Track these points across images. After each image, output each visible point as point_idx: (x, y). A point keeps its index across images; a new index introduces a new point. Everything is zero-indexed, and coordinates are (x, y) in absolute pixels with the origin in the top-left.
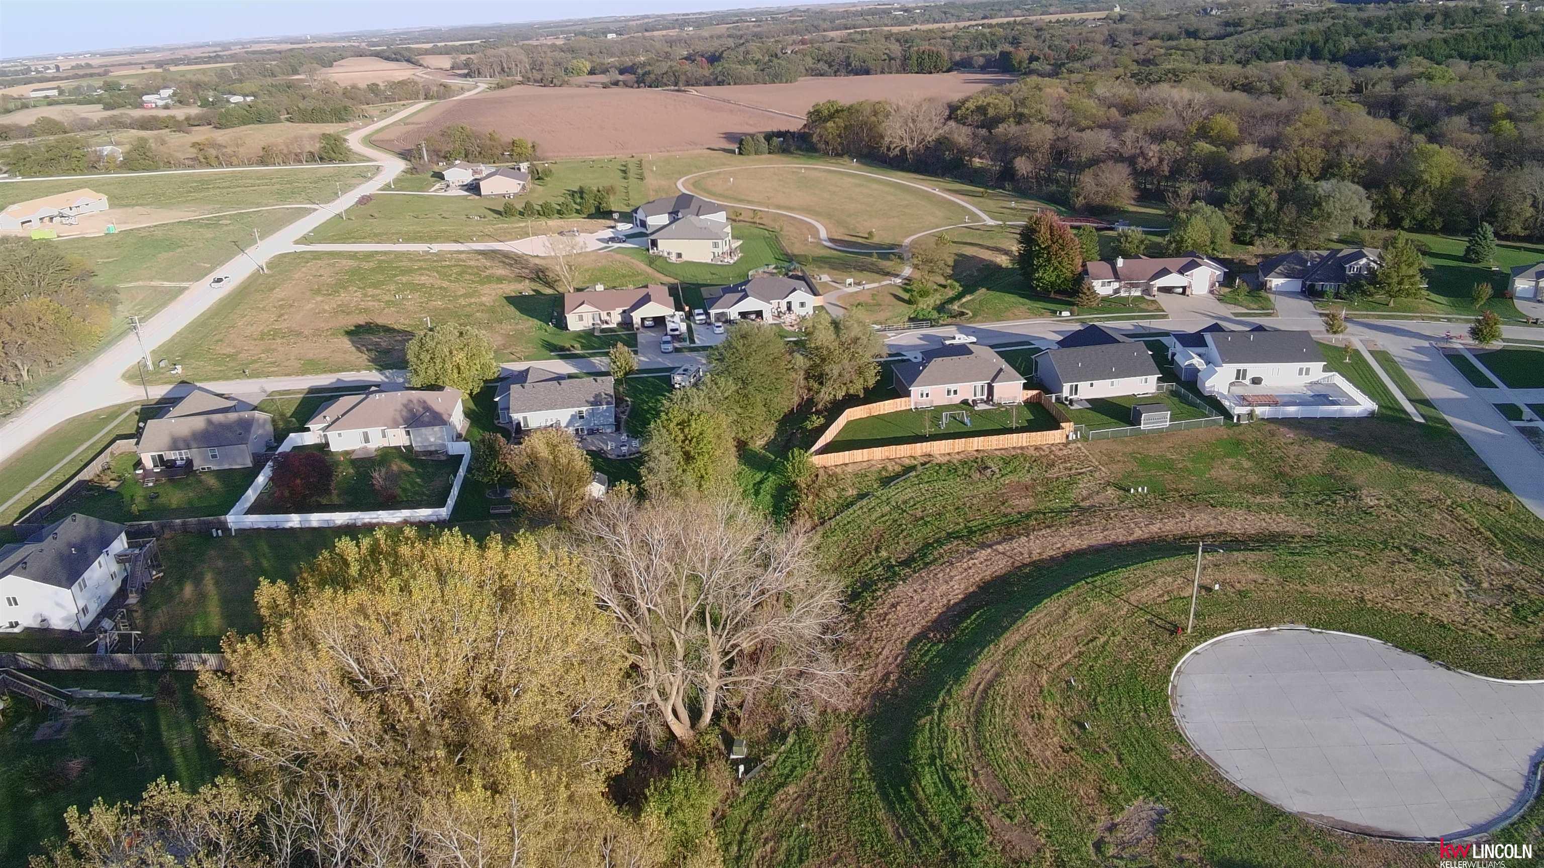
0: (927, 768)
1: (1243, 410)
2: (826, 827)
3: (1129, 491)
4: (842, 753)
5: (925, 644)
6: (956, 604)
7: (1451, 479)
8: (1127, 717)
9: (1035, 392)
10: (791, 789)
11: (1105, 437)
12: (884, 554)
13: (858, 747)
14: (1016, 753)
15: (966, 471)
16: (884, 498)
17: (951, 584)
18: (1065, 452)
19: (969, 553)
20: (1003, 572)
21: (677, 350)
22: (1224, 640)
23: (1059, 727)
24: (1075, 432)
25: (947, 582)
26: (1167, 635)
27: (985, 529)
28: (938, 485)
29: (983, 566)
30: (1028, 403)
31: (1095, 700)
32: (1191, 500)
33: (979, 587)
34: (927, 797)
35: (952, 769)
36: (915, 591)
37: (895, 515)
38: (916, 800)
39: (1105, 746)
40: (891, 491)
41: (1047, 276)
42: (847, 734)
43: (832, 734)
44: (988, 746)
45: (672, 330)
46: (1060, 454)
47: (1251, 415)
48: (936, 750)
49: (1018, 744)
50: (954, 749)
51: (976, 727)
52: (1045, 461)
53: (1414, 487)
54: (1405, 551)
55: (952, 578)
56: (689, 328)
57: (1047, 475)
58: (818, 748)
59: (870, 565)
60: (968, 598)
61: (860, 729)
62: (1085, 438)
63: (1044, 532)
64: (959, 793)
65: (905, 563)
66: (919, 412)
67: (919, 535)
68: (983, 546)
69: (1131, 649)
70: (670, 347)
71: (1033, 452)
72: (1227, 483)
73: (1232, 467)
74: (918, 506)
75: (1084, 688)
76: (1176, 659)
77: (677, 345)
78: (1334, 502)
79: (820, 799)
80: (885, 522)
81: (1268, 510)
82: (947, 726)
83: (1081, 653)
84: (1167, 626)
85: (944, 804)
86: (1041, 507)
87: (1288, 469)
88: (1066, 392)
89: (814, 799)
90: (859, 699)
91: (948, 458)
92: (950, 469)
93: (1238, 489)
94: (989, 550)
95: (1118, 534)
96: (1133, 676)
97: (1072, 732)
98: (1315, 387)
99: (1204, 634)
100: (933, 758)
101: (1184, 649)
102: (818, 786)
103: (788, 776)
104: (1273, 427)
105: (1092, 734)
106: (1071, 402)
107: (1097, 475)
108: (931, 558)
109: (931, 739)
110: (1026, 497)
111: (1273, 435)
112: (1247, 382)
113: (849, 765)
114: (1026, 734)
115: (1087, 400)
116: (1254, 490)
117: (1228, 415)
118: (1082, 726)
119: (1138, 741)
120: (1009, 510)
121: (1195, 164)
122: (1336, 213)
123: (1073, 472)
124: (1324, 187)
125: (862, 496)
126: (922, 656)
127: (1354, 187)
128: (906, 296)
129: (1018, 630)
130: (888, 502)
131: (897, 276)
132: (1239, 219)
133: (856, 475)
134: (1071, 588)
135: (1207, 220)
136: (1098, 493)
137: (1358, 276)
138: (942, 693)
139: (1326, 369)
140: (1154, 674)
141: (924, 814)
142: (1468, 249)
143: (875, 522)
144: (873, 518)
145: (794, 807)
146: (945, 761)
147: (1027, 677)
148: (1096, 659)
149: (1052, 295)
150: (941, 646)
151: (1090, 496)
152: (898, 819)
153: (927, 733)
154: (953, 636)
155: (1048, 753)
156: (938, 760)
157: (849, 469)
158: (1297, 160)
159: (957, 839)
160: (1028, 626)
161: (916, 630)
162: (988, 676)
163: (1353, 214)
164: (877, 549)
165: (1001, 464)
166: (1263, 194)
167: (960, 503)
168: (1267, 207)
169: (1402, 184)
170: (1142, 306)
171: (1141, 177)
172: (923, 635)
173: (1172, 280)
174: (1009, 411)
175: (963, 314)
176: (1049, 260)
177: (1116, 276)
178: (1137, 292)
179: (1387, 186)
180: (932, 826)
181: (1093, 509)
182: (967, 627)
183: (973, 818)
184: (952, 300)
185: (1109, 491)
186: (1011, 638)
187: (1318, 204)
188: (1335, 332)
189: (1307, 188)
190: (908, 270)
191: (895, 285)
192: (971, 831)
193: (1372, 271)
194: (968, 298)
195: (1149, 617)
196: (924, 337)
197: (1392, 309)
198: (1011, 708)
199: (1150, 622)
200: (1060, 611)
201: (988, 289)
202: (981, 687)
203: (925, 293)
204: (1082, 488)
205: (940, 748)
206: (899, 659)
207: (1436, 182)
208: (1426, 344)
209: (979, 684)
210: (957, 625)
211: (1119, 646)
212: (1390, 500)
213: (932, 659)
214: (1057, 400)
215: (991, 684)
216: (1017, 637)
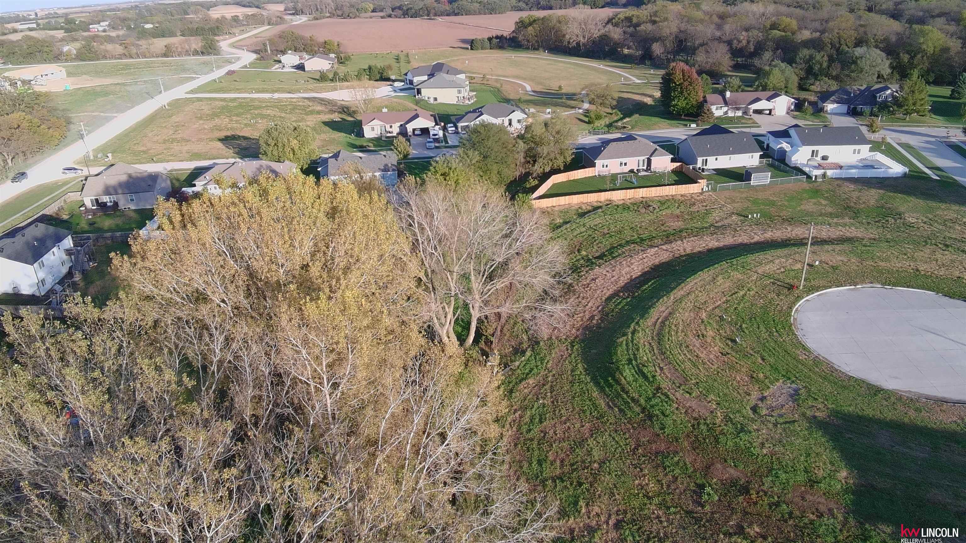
0: (626, 367)
1: (819, 172)
2: (557, 402)
3: (747, 217)
4: (565, 361)
5: (617, 299)
6: (636, 278)
8: (765, 335)
9: (678, 164)
10: (531, 381)
11: (727, 188)
12: (584, 253)
13: (575, 357)
14: (689, 357)
15: (636, 208)
16: (581, 224)
17: (632, 267)
18: (701, 197)
19: (642, 250)
20: (667, 260)
21: (437, 147)
22: (825, 293)
23: (717, 341)
24: (708, 186)
25: (629, 266)
26: (786, 290)
27: (652, 238)
28: (617, 216)
29: (653, 257)
30: (674, 171)
31: (741, 326)
32: (789, 221)
33: (651, 268)
34: (628, 383)
35: (644, 366)
36: (607, 272)
37: (590, 232)
38: (620, 384)
39: (751, 352)
40: (586, 220)
41: (681, 103)
42: (567, 350)
43: (557, 350)
44: (668, 353)
45: (434, 135)
46: (698, 198)
47: (824, 175)
48: (632, 356)
49: (690, 352)
50: (644, 355)
51: (659, 343)
52: (688, 202)
54: (940, 246)
55: (632, 264)
56: (444, 135)
57: (691, 210)
58: (548, 358)
59: (575, 260)
60: (644, 274)
61: (576, 347)
62: (714, 190)
63: (692, 239)
64: (651, 379)
65: (600, 257)
66: (601, 177)
67: (606, 244)
68: (652, 246)
69: (762, 298)
70: (433, 145)
71: (680, 198)
72: (812, 212)
73: (815, 204)
74: (605, 227)
75: (732, 319)
76: (794, 303)
77: (437, 145)
78: (887, 221)
79: (551, 386)
80: (583, 236)
81: (843, 226)
82: (639, 342)
83: (727, 301)
84: (786, 285)
85: (640, 386)
86: (689, 226)
87: (852, 204)
88: (699, 165)
89: (547, 387)
90: (574, 331)
91: (623, 202)
92: (625, 207)
93: (820, 215)
94: (656, 248)
95: (743, 239)
96: (766, 313)
97: (727, 344)
98: (864, 162)
99: (811, 290)
100: (630, 361)
101: (799, 298)
102: (549, 379)
103: (528, 374)
104: (839, 182)
105: (741, 345)
106: (703, 170)
107: (725, 209)
108: (617, 254)
109: (628, 349)
110: (678, 221)
111: (840, 187)
112: (819, 159)
113: (570, 367)
114: (695, 346)
115: (713, 169)
116: (831, 215)
117: (809, 177)
118: (733, 341)
119: (774, 349)
120: (667, 228)
121: (771, 43)
122: (867, 68)
123: (708, 208)
124: (859, 51)
125: (566, 223)
126: (616, 306)
127: (878, 51)
128: (586, 119)
129: (682, 288)
130: (584, 225)
131: (579, 108)
132: (802, 74)
133: (561, 212)
134: (716, 266)
135: (783, 72)
136: (726, 218)
137: (885, 102)
138: (633, 324)
139: (871, 150)
140: (780, 311)
141: (627, 393)
142: (953, 91)
143: (576, 236)
144: (575, 234)
145: (533, 391)
146: (639, 362)
147: (692, 314)
148: (739, 304)
149: (683, 117)
150: (629, 300)
151: (721, 220)
152: (608, 397)
153: (624, 346)
154: (637, 294)
155: (712, 356)
156: (634, 362)
157: (556, 209)
158: (839, 38)
159: (652, 406)
160: (689, 287)
161: (611, 292)
162: (664, 314)
163: (877, 69)
164: (579, 251)
165: (659, 204)
166: (818, 57)
167: (633, 226)
168: (821, 65)
169: (908, 52)
170: (743, 121)
171: (736, 53)
172: (615, 294)
173: (762, 105)
174: (662, 175)
175: (625, 127)
176: (682, 93)
177: (726, 103)
178: (739, 113)
179: (898, 54)
180: (633, 399)
181: (724, 227)
182: (646, 289)
183: (662, 394)
184: (617, 121)
185: (734, 217)
186: (678, 293)
187: (855, 62)
188: (873, 132)
189: (847, 52)
190: (586, 106)
191: (579, 113)
192: (662, 402)
193: (894, 97)
194: (627, 119)
195: (772, 281)
196: (600, 139)
197: (909, 122)
198: (683, 331)
199: (774, 283)
200: (710, 278)
201: (640, 115)
202: (660, 320)
203: (599, 117)
204: (715, 216)
205: (634, 354)
206: (600, 308)
207: (931, 50)
208: (933, 139)
209: (658, 319)
210: (639, 288)
211: (754, 296)
212: (925, 220)
213: (623, 307)
214: (694, 169)
215: (666, 318)
216: (682, 293)
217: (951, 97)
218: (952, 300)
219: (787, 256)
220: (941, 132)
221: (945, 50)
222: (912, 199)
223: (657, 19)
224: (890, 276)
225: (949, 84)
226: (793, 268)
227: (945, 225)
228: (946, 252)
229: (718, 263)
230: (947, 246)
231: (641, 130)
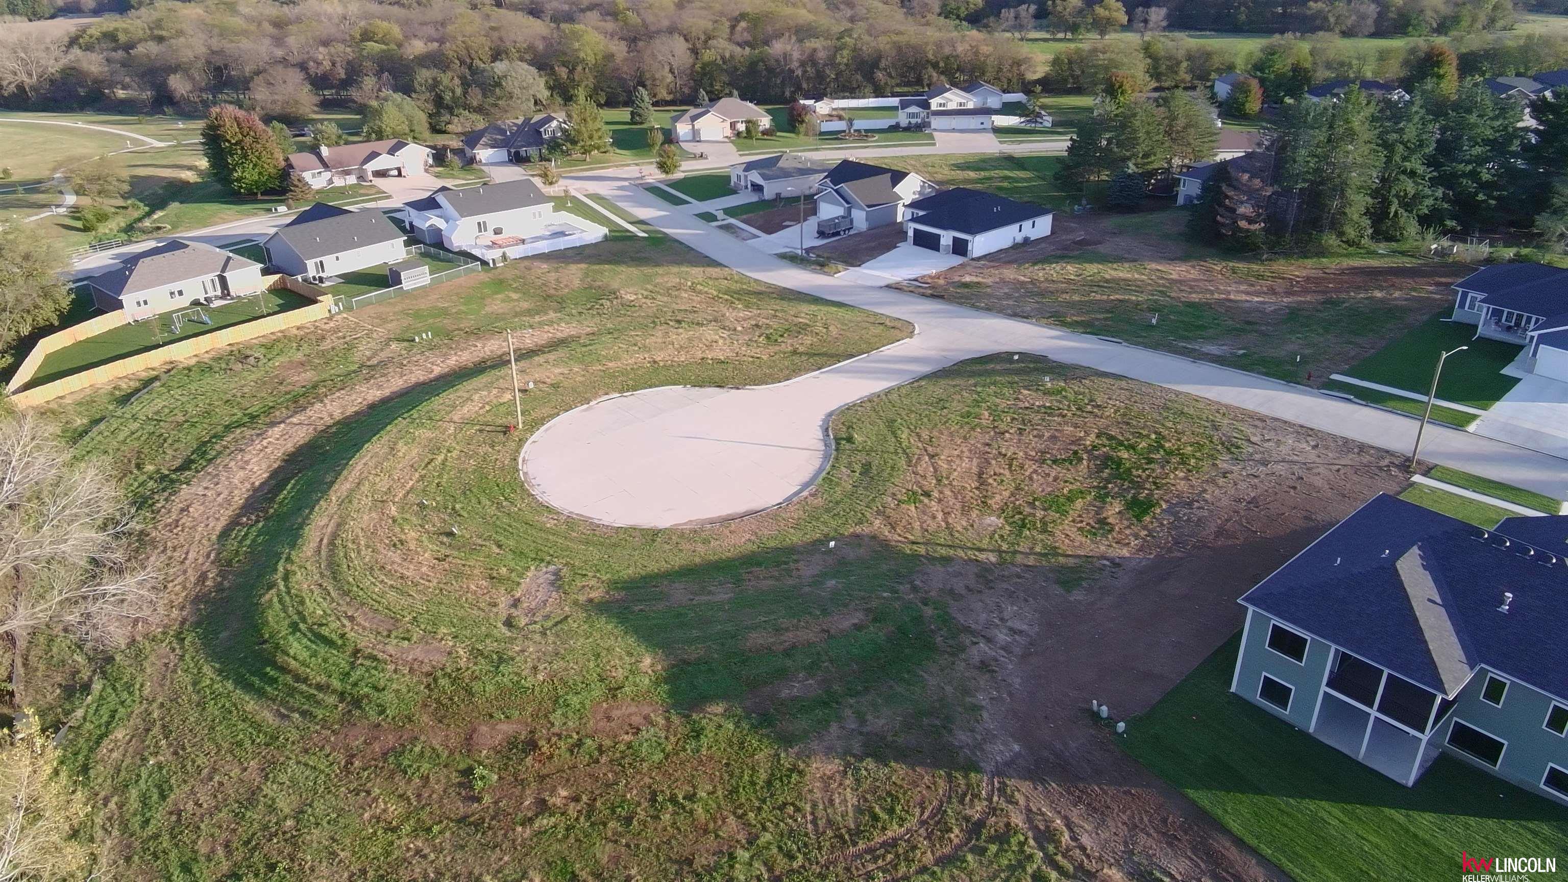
0: (291, 638)
1: (495, 255)
2: (184, 749)
3: (413, 340)
4: (174, 671)
5: (239, 531)
6: (262, 484)
7: (684, 269)
8: (492, 510)
9: (276, 277)
10: (120, 734)
11: (369, 303)
12: (150, 468)
13: (193, 658)
15: (224, 366)
16: (127, 416)
17: (249, 467)
18: (332, 325)
19: (258, 435)
20: (307, 439)
22: (554, 425)
23: (426, 543)
24: (336, 305)
25: (243, 468)
26: (501, 436)
27: (268, 410)
28: (193, 387)
29: (281, 442)
30: (274, 290)
31: (453, 509)
32: (476, 333)
33: (284, 460)
34: (303, 664)
35: (321, 625)
36: (206, 488)
37: (150, 428)
38: (289, 672)
39: (480, 541)
40: (135, 407)
41: (247, 174)
42: (174, 650)
43: (152, 658)
44: (355, 589)
46: (327, 327)
47: (504, 257)
48: (296, 618)
49: (389, 574)
50: (316, 608)
51: (335, 578)
52: (313, 338)
53: (659, 280)
55: (247, 463)
57: (321, 348)
58: (139, 679)
59: (136, 484)
60: (274, 474)
61: (189, 639)
62: (348, 308)
63: (338, 394)
64: (340, 642)
65: (186, 465)
66: (141, 325)
67: (188, 441)
68: (273, 424)
69: (471, 457)
71: (295, 331)
72: (501, 312)
73: (503, 301)
74: (176, 411)
75: (437, 503)
76: (518, 451)
78: (601, 305)
79: (164, 726)
80: (139, 439)
81: (551, 323)
82: (299, 590)
83: (422, 477)
84: (498, 429)
85: (325, 660)
86: (325, 375)
87: (552, 292)
88: (312, 272)
89: (156, 730)
90: (175, 613)
91: (196, 359)
92: (204, 368)
93: (515, 316)
94: (282, 425)
95: (417, 375)
96: (483, 477)
97: (442, 543)
98: (551, 227)
99: (535, 425)
100: (294, 627)
101: (521, 442)
102: (155, 715)
103: (108, 723)
104: (526, 263)
105: (463, 536)
106: (321, 280)
107: (375, 335)
108: (214, 453)
109: (284, 609)
110: (305, 372)
111: (527, 268)
112: (490, 233)
113: (188, 679)
114: (393, 562)
115: (338, 275)
116: (529, 313)
117: (484, 263)
118: (451, 534)
119: (510, 526)
120: (290, 388)
121: (369, 64)
122: (517, 91)
123: (348, 339)
124: (500, 67)
125: (97, 422)
126: (240, 542)
127: (525, 66)
128: (79, 224)
129: (346, 479)
130: (134, 418)
131: (58, 206)
132: (430, 107)
133: (80, 404)
134: (389, 428)
135: (400, 107)
136: (382, 350)
137: (554, 139)
138: (282, 562)
139: (556, 209)
140: (502, 469)
141: (305, 680)
142: (632, 113)
143: (124, 442)
144: (121, 437)
145: (130, 750)
146: (310, 621)
147: (374, 515)
148: (440, 476)
149: (259, 197)
150: (260, 525)
151: (375, 354)
152: (274, 700)
153: (277, 606)
154: (272, 511)
155: (424, 569)
156: (302, 626)
157: (68, 401)
158: (467, 49)
159: (355, 684)
160: (355, 473)
161: (223, 522)
162: (329, 530)
163: (531, 92)
164: (138, 466)
165: (263, 350)
166: (445, 79)
167: (229, 397)
168: (453, 92)
169: (564, 64)
170: (362, 191)
171: (319, 82)
172: (234, 523)
173: (383, 162)
174: (253, 300)
175: (159, 228)
176: (245, 156)
177: (325, 165)
178: (352, 180)
179: (552, 68)
180: (319, 687)
181: (383, 364)
182: (285, 498)
183: (365, 658)
184: (140, 220)
185: (394, 346)
186: (341, 488)
187: (498, 85)
188: (551, 183)
189: (484, 70)
190: (71, 199)
191: (59, 215)
192: (367, 670)
193: (564, 131)
194: (159, 214)
195: (478, 427)
196: (117, 256)
197: (590, 163)
198: (367, 547)
199: (481, 431)
200: (386, 449)
201: (181, 203)
202: (325, 541)
203: (102, 217)
204: (363, 350)
205: (299, 613)
206: (212, 556)
207: (591, 59)
208: (626, 183)
209: (321, 540)
210: (272, 500)
211: (459, 459)
212: (645, 293)
213: (254, 541)
214: (305, 280)
215: (335, 536)
216: (348, 485)
217: (633, 122)
218: (703, 390)
219: (487, 387)
220: (632, 171)
221: (609, 57)
222: (622, 268)
223: (164, 33)
224: (624, 379)
225: (626, 104)
226: (501, 401)
227: (670, 295)
228: (681, 330)
229: (390, 423)
230: (679, 322)
231: (190, 229)
